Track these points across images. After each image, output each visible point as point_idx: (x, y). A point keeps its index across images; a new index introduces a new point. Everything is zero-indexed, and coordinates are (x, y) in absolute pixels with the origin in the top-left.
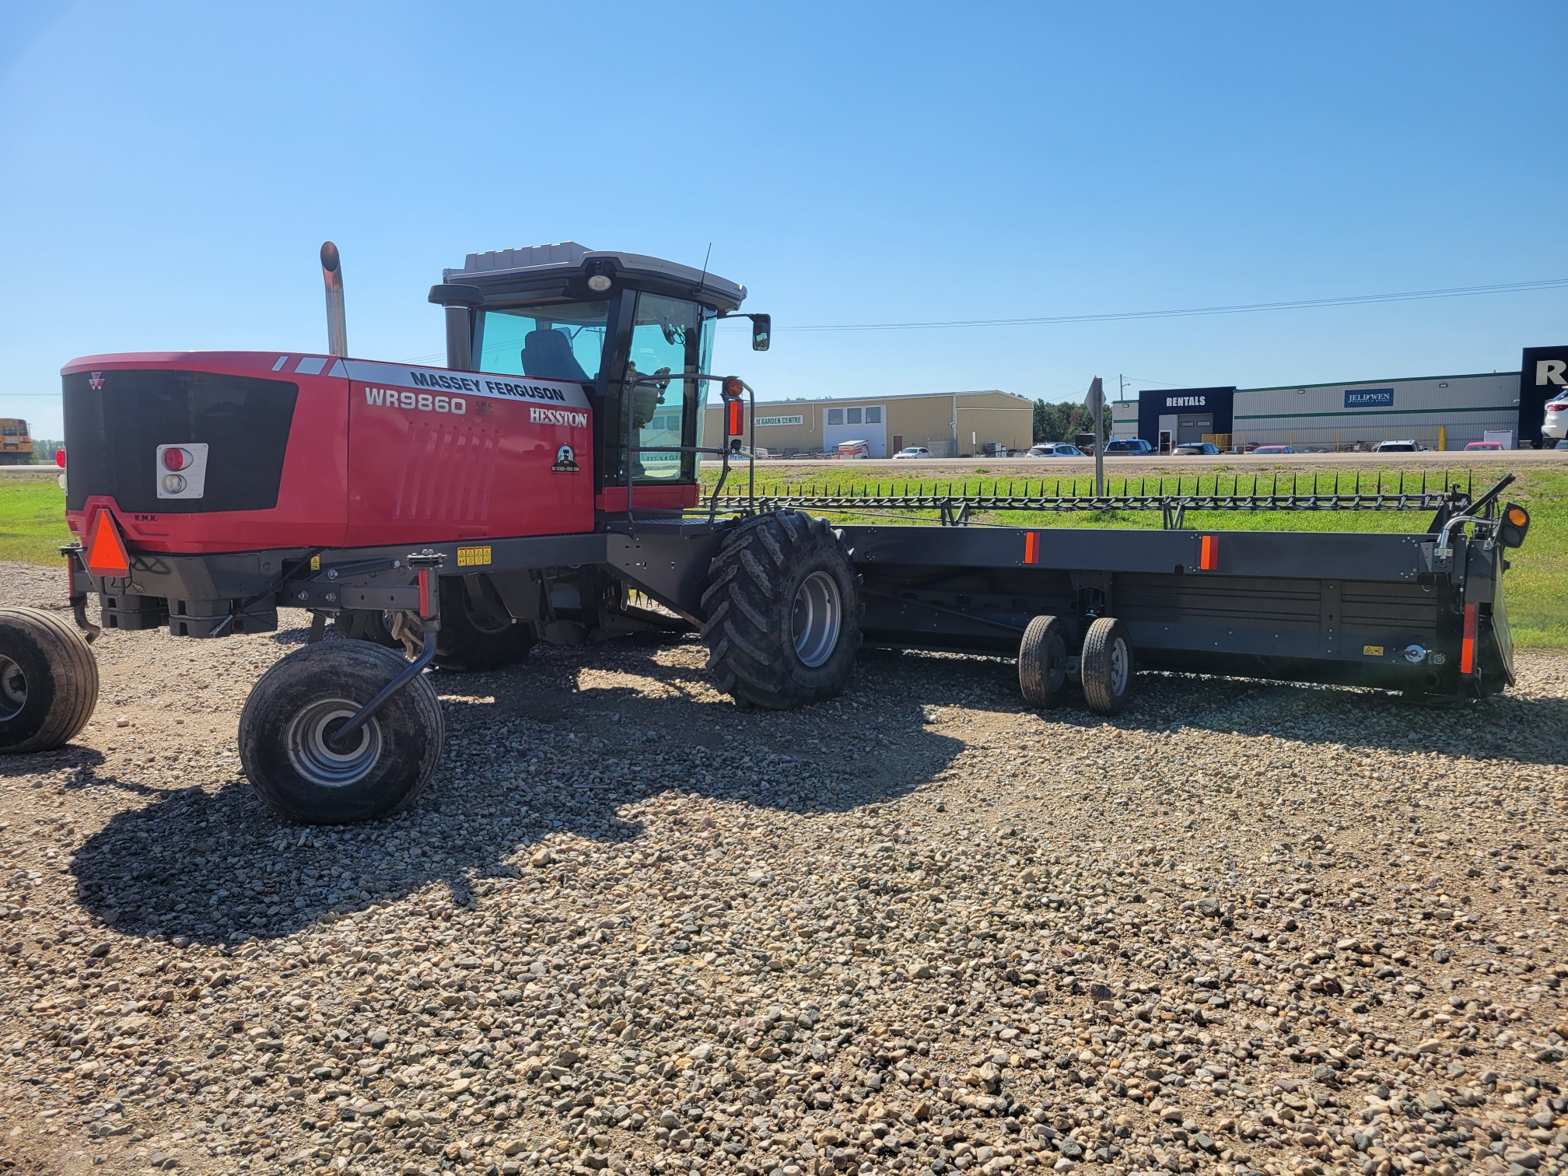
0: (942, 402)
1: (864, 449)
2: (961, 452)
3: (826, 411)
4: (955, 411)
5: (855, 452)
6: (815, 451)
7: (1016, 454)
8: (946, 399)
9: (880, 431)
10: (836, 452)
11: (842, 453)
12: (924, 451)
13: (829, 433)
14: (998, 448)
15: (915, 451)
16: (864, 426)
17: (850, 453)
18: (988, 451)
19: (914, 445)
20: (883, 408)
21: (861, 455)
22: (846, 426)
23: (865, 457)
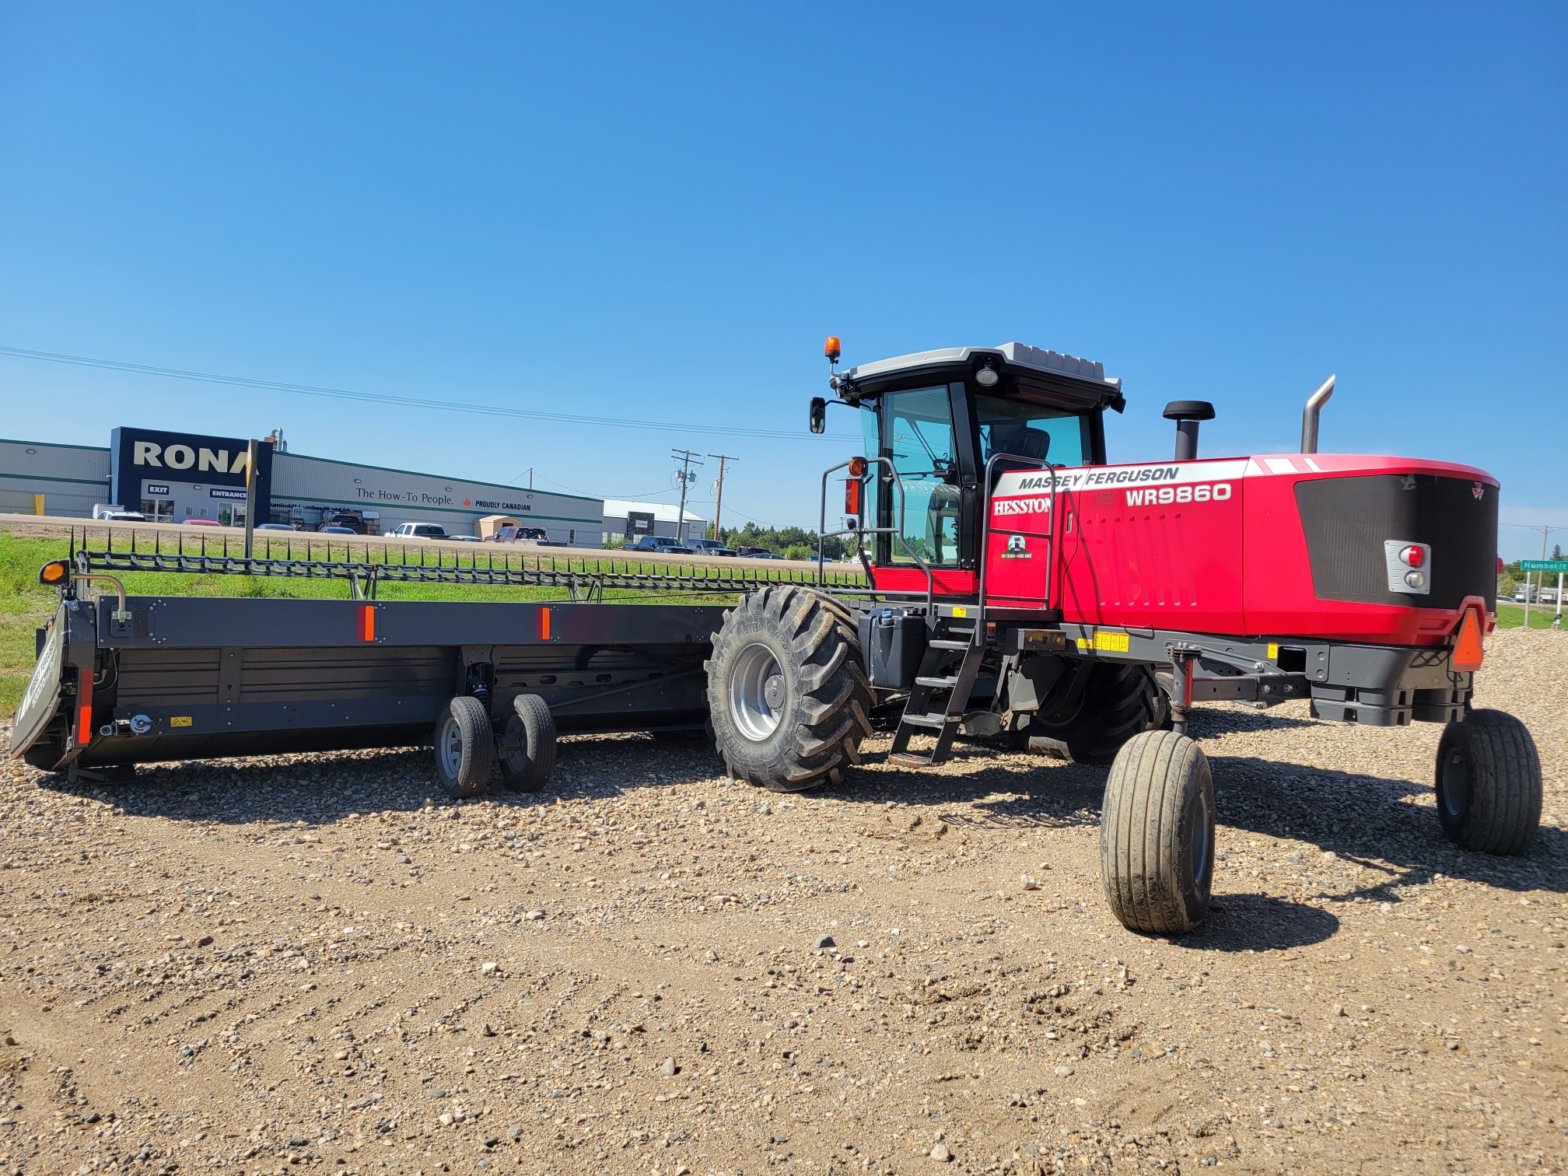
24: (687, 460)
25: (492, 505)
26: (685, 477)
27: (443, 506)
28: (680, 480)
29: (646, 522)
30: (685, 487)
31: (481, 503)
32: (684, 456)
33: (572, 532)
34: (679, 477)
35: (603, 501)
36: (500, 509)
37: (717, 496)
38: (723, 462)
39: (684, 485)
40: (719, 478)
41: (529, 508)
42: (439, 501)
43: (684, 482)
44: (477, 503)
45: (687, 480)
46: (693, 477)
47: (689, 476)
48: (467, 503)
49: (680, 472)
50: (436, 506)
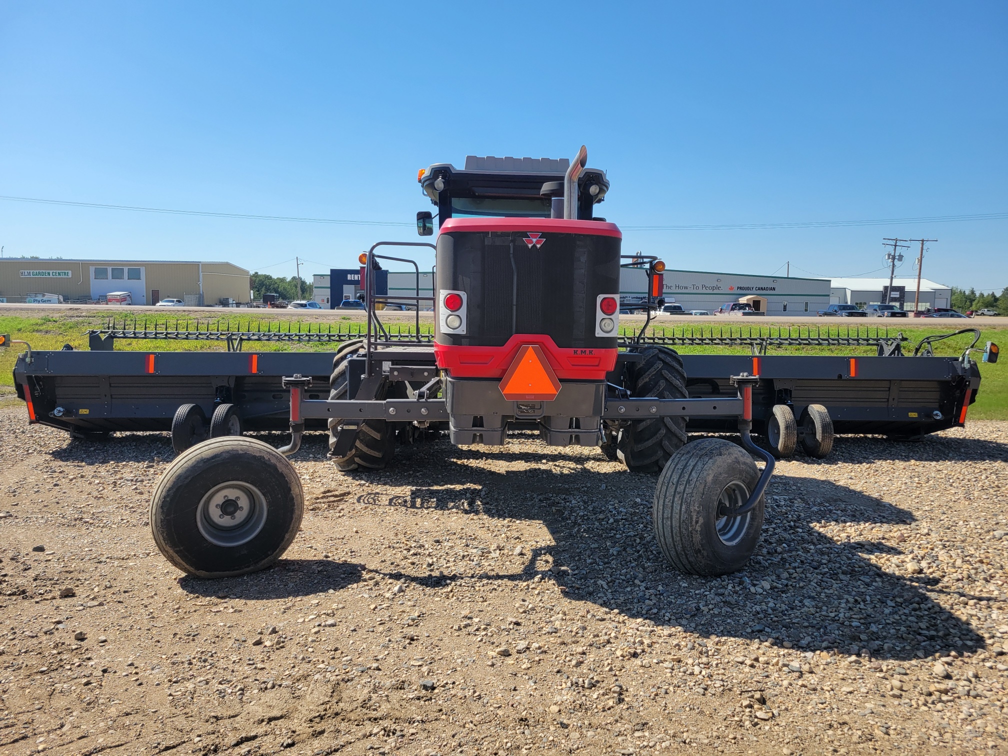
0: (192, 268)
1: (128, 298)
2: (206, 304)
3: (92, 269)
4: (201, 274)
5: (122, 300)
6: (85, 298)
7: (241, 306)
8: (195, 266)
9: (140, 286)
10: (103, 299)
11: (110, 300)
12: (179, 301)
13: (96, 286)
14: (231, 301)
15: (173, 301)
16: (125, 281)
17: (118, 301)
18: (224, 303)
19: (168, 297)
20: (143, 270)
21: (126, 302)
22: (110, 281)
23: (130, 304)
24: (896, 246)
25: (748, 289)
26: (894, 258)
27: (715, 292)
28: (890, 260)
29: (898, 293)
30: (894, 266)
31: (741, 288)
32: (893, 243)
33: (807, 303)
34: (889, 258)
35: (830, 281)
36: (754, 291)
37: (918, 271)
38: (923, 244)
39: (894, 264)
40: (919, 256)
41: (774, 289)
42: (713, 288)
43: (893, 262)
44: (738, 288)
45: (896, 260)
46: (901, 258)
47: (897, 257)
48: (731, 289)
49: (889, 255)
50: (711, 292)
